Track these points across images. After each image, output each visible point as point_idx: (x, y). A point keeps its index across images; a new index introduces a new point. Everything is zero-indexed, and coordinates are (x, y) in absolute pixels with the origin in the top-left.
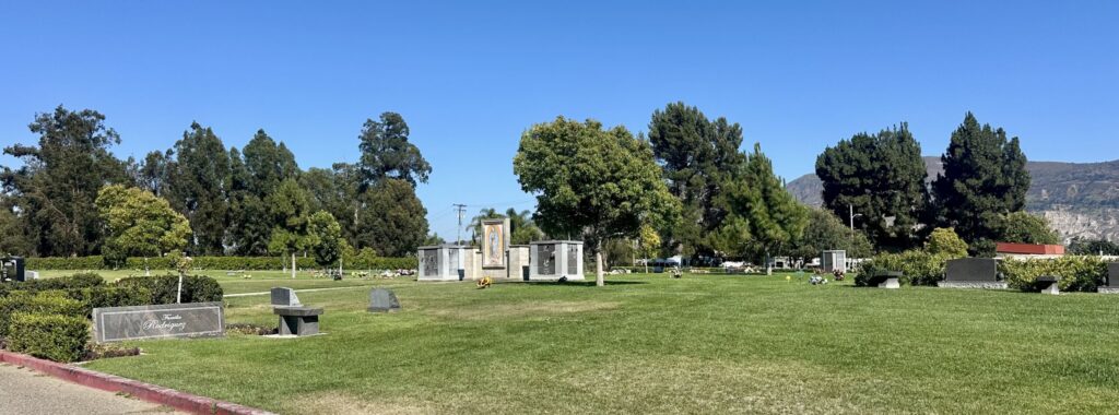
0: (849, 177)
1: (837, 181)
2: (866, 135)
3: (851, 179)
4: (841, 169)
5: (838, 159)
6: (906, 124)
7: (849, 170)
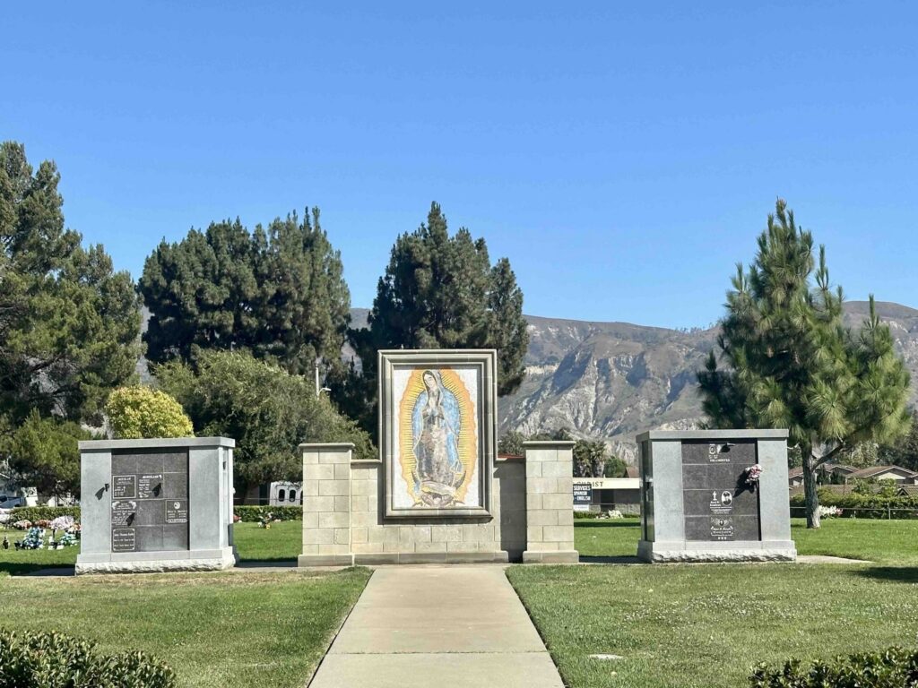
0: (214, 308)
1: (191, 315)
2: (238, 228)
3: (217, 315)
4: (201, 291)
5: (192, 268)
6: (316, 212)
7: (215, 294)
